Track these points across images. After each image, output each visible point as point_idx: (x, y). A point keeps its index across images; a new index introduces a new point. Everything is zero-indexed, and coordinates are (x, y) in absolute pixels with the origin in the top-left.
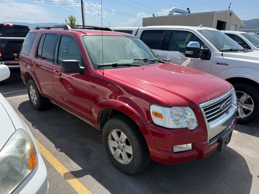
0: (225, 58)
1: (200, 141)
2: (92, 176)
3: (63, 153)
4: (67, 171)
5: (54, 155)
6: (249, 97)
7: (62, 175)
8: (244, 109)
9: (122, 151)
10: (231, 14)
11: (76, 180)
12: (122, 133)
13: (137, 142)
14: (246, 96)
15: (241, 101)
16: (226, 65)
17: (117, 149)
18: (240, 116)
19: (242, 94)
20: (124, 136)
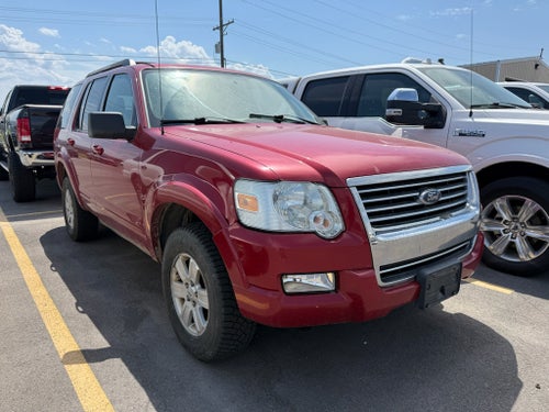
0: (476, 120)
1: (354, 270)
2: (124, 360)
3: (85, 316)
4: (75, 347)
5: (66, 318)
6: (537, 206)
7: (61, 355)
8: (529, 239)
9: (194, 305)
10: (537, 66)
11: (85, 367)
12: (192, 260)
13: (214, 275)
14: (532, 205)
15: (521, 220)
16: (479, 135)
17: (186, 302)
18: (522, 257)
19: (522, 203)
20: (195, 267)
